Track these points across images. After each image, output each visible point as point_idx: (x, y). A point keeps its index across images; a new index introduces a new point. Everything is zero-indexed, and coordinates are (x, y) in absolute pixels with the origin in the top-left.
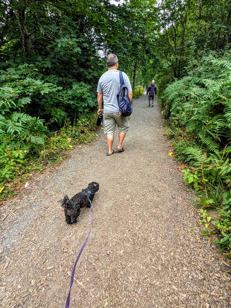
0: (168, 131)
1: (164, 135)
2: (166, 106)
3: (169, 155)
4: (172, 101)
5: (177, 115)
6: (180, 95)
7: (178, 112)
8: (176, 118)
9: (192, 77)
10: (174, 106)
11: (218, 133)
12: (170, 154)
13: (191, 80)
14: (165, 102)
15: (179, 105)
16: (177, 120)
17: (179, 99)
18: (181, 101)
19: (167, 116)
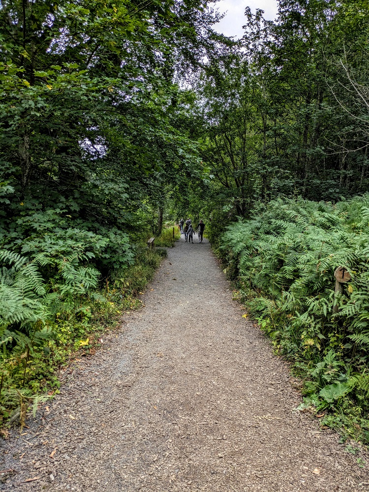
0: (238, 294)
1: (234, 300)
2: (230, 262)
3: (243, 317)
4: (239, 254)
5: (247, 273)
6: (247, 248)
7: (248, 268)
8: (246, 277)
9: (261, 224)
10: (242, 261)
11: (283, 285)
12: (245, 316)
13: (260, 227)
14: (227, 254)
15: (249, 260)
16: (249, 280)
17: (247, 252)
18: (250, 255)
19: (234, 276)
